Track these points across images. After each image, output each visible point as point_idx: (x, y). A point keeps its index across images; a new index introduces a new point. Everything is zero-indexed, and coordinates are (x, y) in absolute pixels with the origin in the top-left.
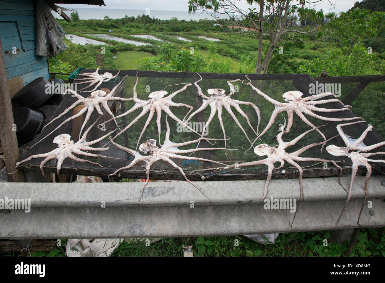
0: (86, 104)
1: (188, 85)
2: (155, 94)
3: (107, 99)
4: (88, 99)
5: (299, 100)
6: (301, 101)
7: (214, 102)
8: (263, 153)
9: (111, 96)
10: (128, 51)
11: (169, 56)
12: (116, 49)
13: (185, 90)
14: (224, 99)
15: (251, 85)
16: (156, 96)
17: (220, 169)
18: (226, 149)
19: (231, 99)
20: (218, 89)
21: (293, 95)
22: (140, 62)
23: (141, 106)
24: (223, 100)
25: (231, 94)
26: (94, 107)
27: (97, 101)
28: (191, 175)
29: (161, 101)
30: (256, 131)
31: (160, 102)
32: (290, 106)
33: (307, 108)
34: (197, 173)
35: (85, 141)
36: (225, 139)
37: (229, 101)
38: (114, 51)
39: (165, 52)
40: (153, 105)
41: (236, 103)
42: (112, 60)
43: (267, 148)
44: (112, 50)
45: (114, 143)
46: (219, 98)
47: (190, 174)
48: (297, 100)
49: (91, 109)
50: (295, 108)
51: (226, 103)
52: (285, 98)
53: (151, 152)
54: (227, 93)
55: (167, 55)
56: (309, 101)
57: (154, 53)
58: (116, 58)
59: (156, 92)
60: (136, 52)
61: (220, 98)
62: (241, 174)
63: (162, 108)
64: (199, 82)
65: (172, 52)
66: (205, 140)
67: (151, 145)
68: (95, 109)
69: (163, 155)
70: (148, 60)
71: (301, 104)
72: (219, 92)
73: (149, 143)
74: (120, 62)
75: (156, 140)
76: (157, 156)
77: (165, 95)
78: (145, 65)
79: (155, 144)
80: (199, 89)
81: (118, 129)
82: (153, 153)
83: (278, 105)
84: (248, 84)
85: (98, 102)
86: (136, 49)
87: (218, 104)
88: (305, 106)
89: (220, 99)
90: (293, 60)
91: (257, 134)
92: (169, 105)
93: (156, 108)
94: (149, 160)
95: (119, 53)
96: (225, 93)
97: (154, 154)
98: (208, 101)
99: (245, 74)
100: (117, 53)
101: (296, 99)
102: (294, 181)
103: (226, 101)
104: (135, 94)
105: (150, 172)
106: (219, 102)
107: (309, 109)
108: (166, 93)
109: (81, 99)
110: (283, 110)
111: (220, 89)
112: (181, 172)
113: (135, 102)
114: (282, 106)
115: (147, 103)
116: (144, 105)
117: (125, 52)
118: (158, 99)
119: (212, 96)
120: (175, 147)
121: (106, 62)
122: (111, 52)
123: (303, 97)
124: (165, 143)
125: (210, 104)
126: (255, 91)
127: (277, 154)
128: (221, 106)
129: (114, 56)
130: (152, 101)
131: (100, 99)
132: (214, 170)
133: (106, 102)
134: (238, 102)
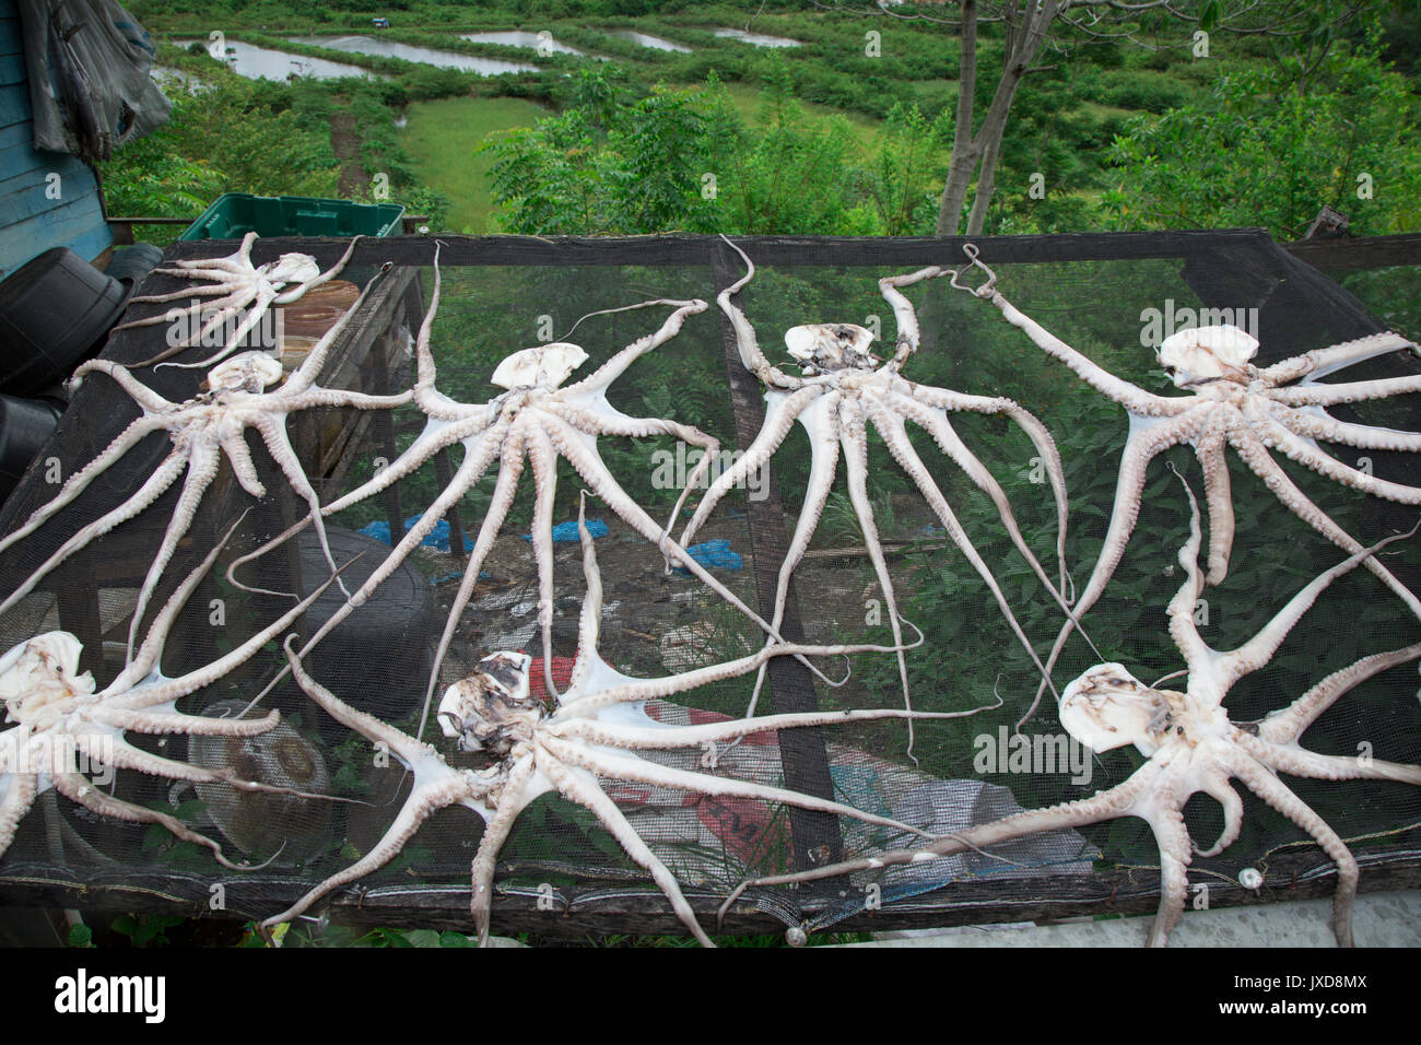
0: (177, 440)
1: (688, 307)
2: (527, 365)
3: (287, 403)
4: (192, 410)
5: (1243, 380)
6: (1255, 385)
7: (825, 403)
8: (1114, 730)
9: (309, 385)
10: (453, 99)
11: (608, 113)
12: (404, 93)
13: (674, 337)
14: (869, 382)
15: (998, 298)
16: (527, 378)
17: (887, 865)
18: (907, 713)
19: (905, 384)
20: (836, 326)
21: (1209, 351)
22: (492, 148)
23: (454, 439)
24: (866, 394)
25: (903, 351)
26: (221, 449)
27: (236, 418)
28: (726, 914)
29: (554, 405)
30: (1056, 584)
31: (549, 411)
32: (1206, 415)
33: (1290, 426)
34: (763, 905)
35: (157, 670)
36: (899, 647)
37: (896, 397)
38: (397, 100)
39: (595, 97)
40: (517, 429)
41: (932, 405)
42: (390, 136)
43: (1126, 694)
44: (389, 97)
45: (306, 683)
46: (846, 381)
47: (723, 908)
48: (1231, 379)
49: (203, 467)
50: (1233, 424)
51: (883, 408)
52: (1171, 370)
53: (502, 747)
54: (883, 349)
55: (601, 111)
56: (1295, 381)
57: (548, 100)
58: (407, 128)
59: (526, 354)
60: (482, 100)
61: (852, 377)
62: (1012, 896)
63: (562, 446)
64: (742, 289)
65: (617, 97)
66: (790, 657)
67: (504, 690)
68: (224, 460)
69: (569, 763)
70: (521, 139)
71: (1257, 405)
72: (843, 343)
73: (493, 682)
74: (421, 140)
75: (528, 659)
76: (534, 765)
77: (576, 365)
78: (512, 159)
79: (522, 691)
80: (745, 330)
81: (335, 582)
82: (515, 750)
83: (1144, 410)
84: (982, 290)
85: (240, 425)
86: (481, 88)
87: (846, 417)
88: (1278, 413)
89: (850, 388)
90: (1077, 115)
91: (1063, 603)
92: (594, 429)
93: (529, 445)
94: (492, 799)
95: (416, 106)
96: (875, 347)
97: (520, 756)
98: (795, 399)
99: (962, 240)
100: (408, 106)
101: (1229, 372)
102: (1302, 913)
103: (882, 398)
104: (427, 368)
105: (495, 894)
106: (849, 403)
107: (1301, 433)
108: (576, 355)
109: (157, 410)
110: (1173, 441)
111: (849, 327)
112: (667, 900)
113: (426, 416)
114: (1164, 414)
115: (484, 416)
116: (468, 432)
117: (438, 101)
118: (540, 398)
119: (808, 370)
120: (634, 702)
121: (372, 143)
122: (387, 103)
123: (1264, 358)
124: (575, 679)
125: (802, 419)
126: (1019, 329)
127: (1193, 745)
128: (858, 427)
129: (399, 118)
130: (507, 409)
131: (249, 407)
132: (853, 871)
133: (281, 419)
134: (945, 401)
